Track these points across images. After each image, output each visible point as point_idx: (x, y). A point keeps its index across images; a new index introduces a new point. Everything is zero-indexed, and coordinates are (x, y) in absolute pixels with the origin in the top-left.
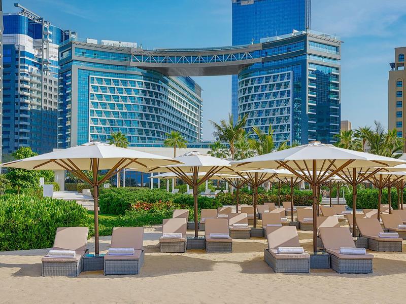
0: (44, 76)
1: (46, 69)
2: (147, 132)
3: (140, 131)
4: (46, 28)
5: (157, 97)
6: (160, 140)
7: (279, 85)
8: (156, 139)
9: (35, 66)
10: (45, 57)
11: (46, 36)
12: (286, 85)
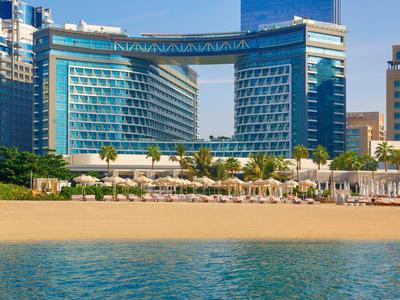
0: (15, 62)
1: (17, 54)
2: (133, 128)
3: (124, 127)
4: (16, 7)
5: (143, 89)
6: (147, 137)
7: (277, 79)
8: (143, 137)
9: (4, 50)
10: (15, 40)
11: (16, 17)
12: (285, 79)
